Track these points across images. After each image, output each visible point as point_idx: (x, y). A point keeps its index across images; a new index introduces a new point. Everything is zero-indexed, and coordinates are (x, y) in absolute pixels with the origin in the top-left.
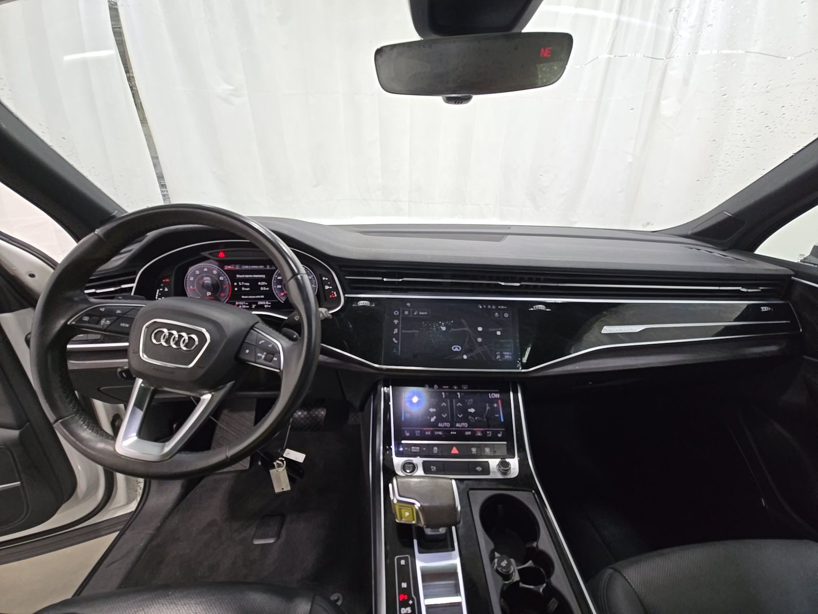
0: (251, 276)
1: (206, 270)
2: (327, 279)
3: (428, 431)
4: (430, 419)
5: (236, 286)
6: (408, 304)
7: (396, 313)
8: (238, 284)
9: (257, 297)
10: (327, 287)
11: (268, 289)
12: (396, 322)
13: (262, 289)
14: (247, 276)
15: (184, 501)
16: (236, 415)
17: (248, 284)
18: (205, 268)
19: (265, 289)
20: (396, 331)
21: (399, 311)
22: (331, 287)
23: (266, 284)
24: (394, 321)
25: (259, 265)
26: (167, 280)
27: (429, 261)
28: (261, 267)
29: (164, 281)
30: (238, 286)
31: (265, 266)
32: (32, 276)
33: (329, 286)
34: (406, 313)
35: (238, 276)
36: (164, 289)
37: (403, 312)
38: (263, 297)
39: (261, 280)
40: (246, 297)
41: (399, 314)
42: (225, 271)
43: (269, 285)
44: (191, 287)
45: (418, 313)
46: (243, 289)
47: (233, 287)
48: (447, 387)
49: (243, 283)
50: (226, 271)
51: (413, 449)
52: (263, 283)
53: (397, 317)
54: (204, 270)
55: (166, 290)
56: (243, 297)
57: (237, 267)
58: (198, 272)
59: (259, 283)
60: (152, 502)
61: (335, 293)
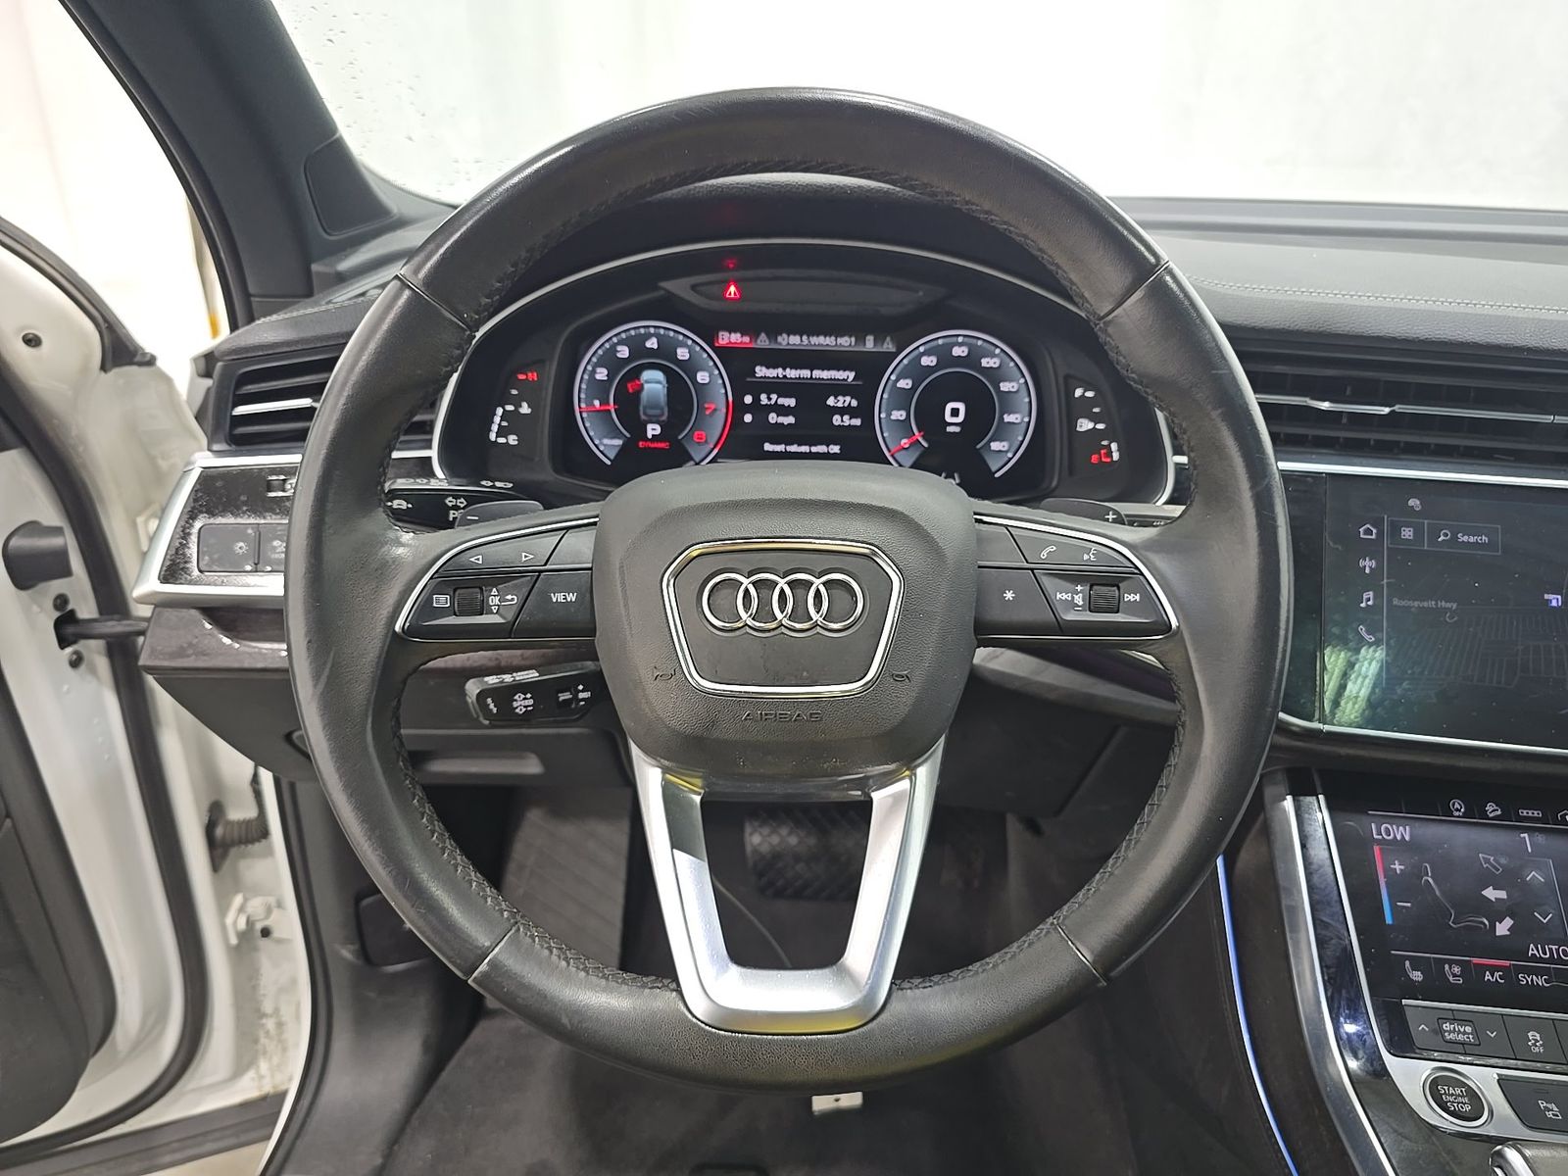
0: (806, 373)
1: (652, 343)
2: (1090, 394)
3: (1493, 969)
4: (1494, 928)
5: (748, 409)
6: (1414, 502)
7: (1367, 532)
8: (756, 399)
9: (814, 449)
10: (1085, 425)
11: (857, 422)
12: (1368, 564)
13: (837, 420)
14: (792, 373)
15: (434, 1092)
16: (568, 830)
17: (791, 402)
18: (649, 336)
19: (847, 421)
20: (1368, 598)
21: (1378, 524)
22: (1101, 426)
23: (854, 403)
24: (1362, 563)
25: (838, 334)
26: (533, 376)
27: (1532, 342)
28: (846, 342)
29: (522, 377)
30: (756, 408)
31: (861, 340)
32: (32, 341)
33: (1095, 419)
34: (1407, 533)
35: (761, 371)
36: (518, 406)
37: (1395, 530)
38: (835, 449)
39: (838, 388)
40: (780, 448)
41: (1380, 534)
42: (719, 351)
43: (865, 411)
44: (597, 403)
45: (1455, 537)
46: (773, 418)
47: (738, 408)
48: (1537, 814)
49: (774, 397)
50: (722, 352)
51: (1450, 1032)
52: (843, 401)
53: (1371, 549)
54: (648, 344)
55: (525, 409)
56: (768, 447)
57: (763, 342)
58: (624, 352)
59: (831, 401)
60: (340, 1086)
61: (1114, 446)
